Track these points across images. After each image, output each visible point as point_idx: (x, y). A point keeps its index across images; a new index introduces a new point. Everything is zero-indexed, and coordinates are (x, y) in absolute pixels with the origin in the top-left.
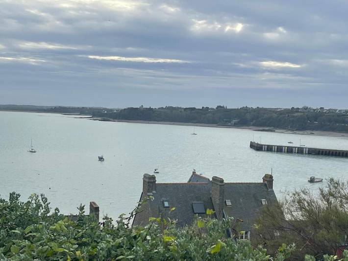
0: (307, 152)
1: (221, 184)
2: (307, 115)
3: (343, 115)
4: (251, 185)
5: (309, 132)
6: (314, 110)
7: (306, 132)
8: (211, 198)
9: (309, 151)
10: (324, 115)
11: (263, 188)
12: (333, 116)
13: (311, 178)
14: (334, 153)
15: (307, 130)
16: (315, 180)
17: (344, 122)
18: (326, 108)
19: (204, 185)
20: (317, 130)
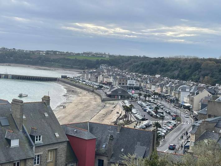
0: (11, 77)
1: (21, 104)
2: (5, 53)
3: (29, 54)
4: (35, 104)
5: (8, 64)
6: (10, 50)
7: (5, 64)
8: (11, 114)
9: (12, 77)
10: (17, 53)
11: (43, 105)
12: (22, 54)
13: (20, 94)
14: (28, 78)
15: (6, 62)
16: (23, 96)
17: (29, 58)
18: (17, 49)
19: (5, 105)
20: (12, 63)
